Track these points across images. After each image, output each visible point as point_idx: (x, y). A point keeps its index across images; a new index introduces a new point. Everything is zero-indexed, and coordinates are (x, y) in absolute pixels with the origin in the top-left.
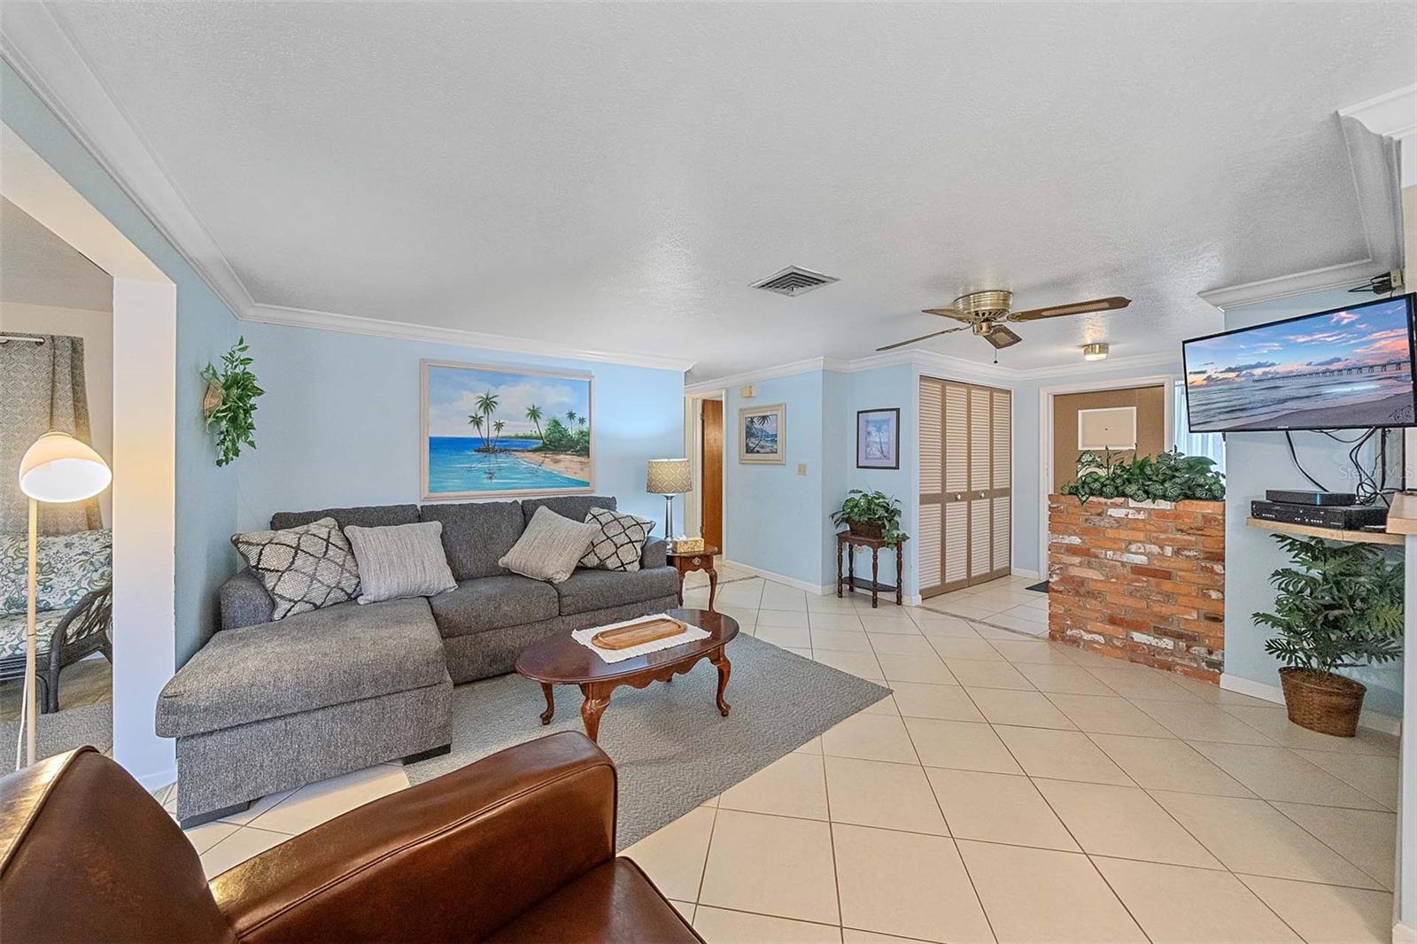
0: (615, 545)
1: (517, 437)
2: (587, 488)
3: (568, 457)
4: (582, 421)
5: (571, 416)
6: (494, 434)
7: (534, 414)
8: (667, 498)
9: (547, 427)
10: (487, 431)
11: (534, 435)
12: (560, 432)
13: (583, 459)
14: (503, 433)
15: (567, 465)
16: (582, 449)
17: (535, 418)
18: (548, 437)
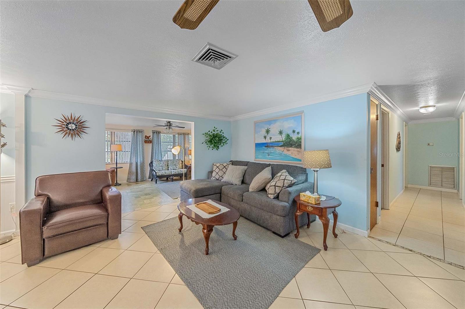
1: (276, 142)
3: (293, 149)
4: (298, 133)
5: (294, 132)
6: (269, 141)
7: (281, 133)
9: (285, 137)
11: (281, 141)
12: (289, 138)
13: (299, 150)
14: (272, 141)
15: (293, 152)
16: (298, 145)
18: (285, 141)
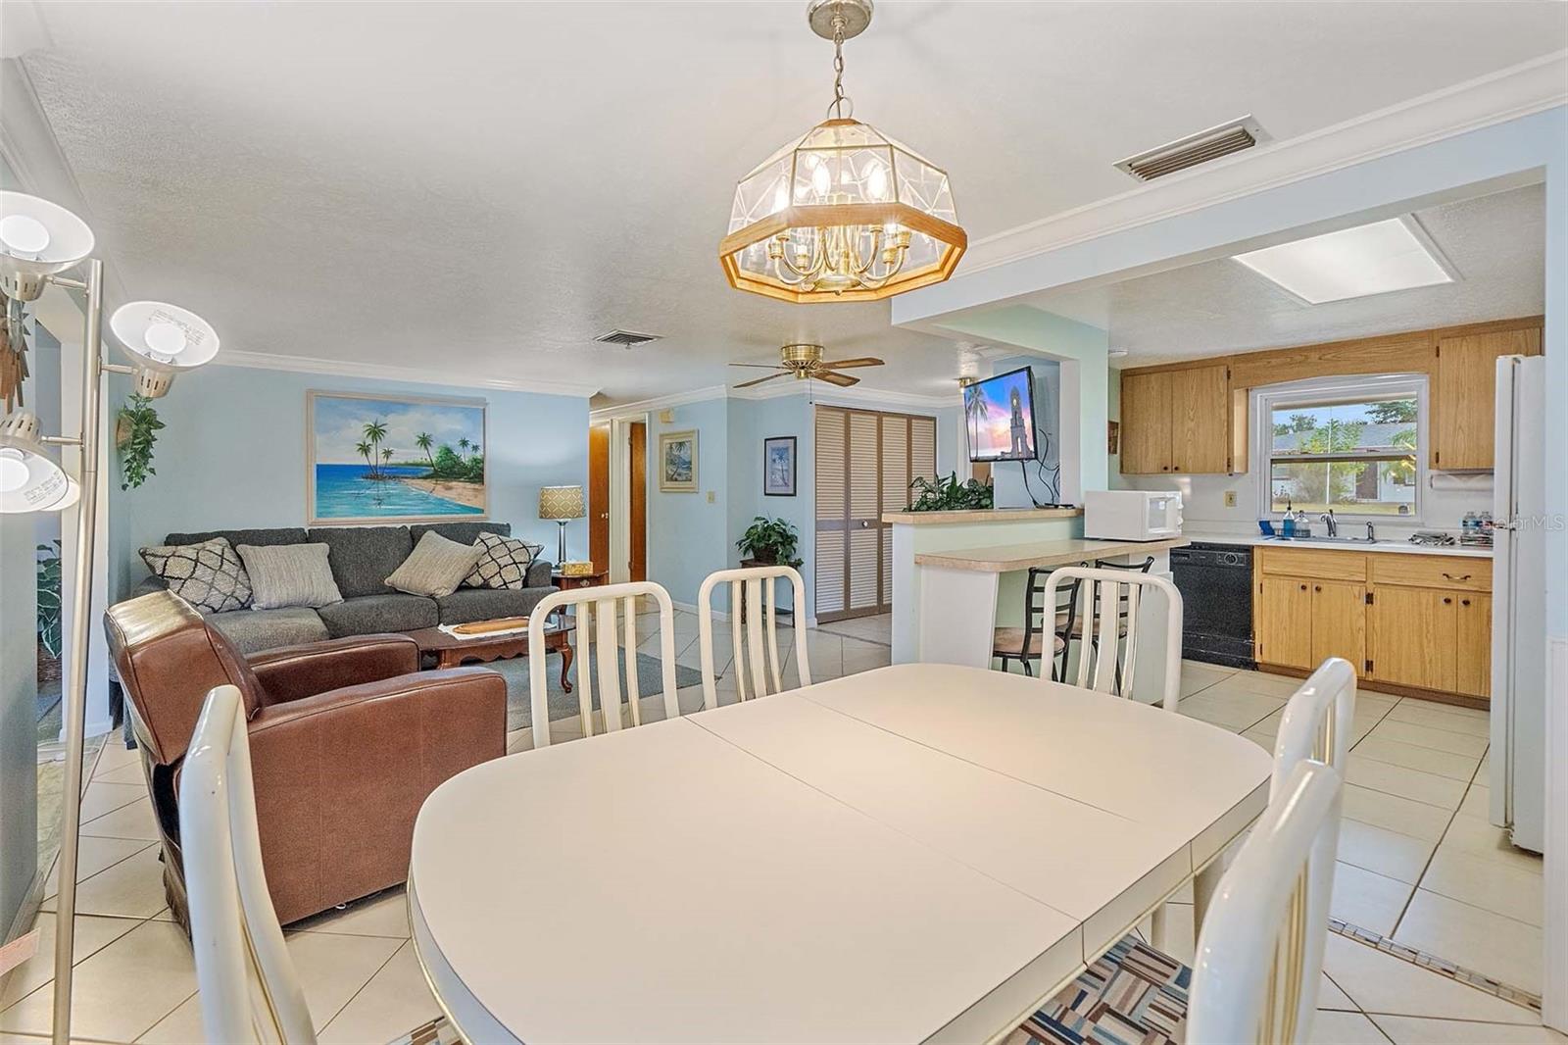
0: (499, 565)
1: (407, 464)
2: (483, 515)
3: (460, 484)
4: (475, 448)
5: (464, 443)
6: (382, 461)
7: (424, 441)
8: (560, 524)
9: (438, 455)
10: (376, 458)
11: (425, 462)
12: (451, 459)
13: (477, 486)
14: (392, 460)
15: (460, 492)
16: (475, 476)
17: (425, 445)
18: (439, 464)
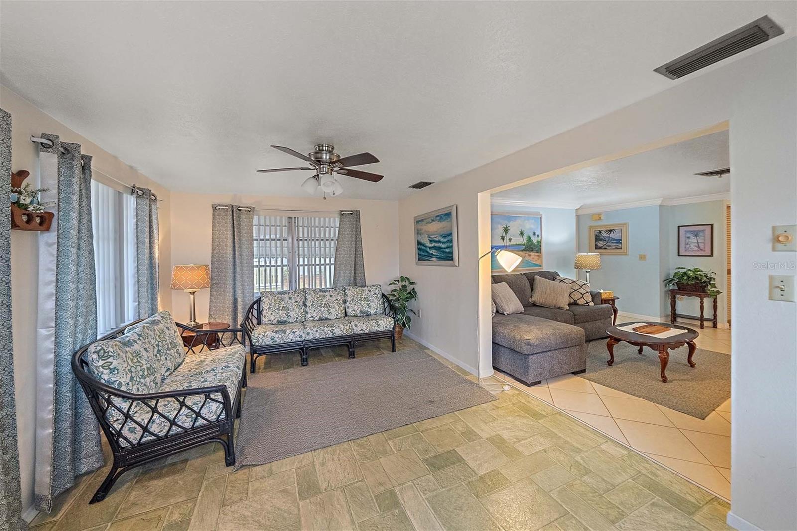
0: (581, 294)
1: (516, 244)
2: (540, 268)
3: (534, 253)
5: (535, 234)
7: (522, 233)
8: (587, 272)
9: (526, 239)
10: (506, 242)
11: (522, 243)
12: (531, 241)
13: (539, 254)
14: (511, 243)
15: (533, 257)
16: (538, 249)
17: (522, 235)
18: (526, 244)
